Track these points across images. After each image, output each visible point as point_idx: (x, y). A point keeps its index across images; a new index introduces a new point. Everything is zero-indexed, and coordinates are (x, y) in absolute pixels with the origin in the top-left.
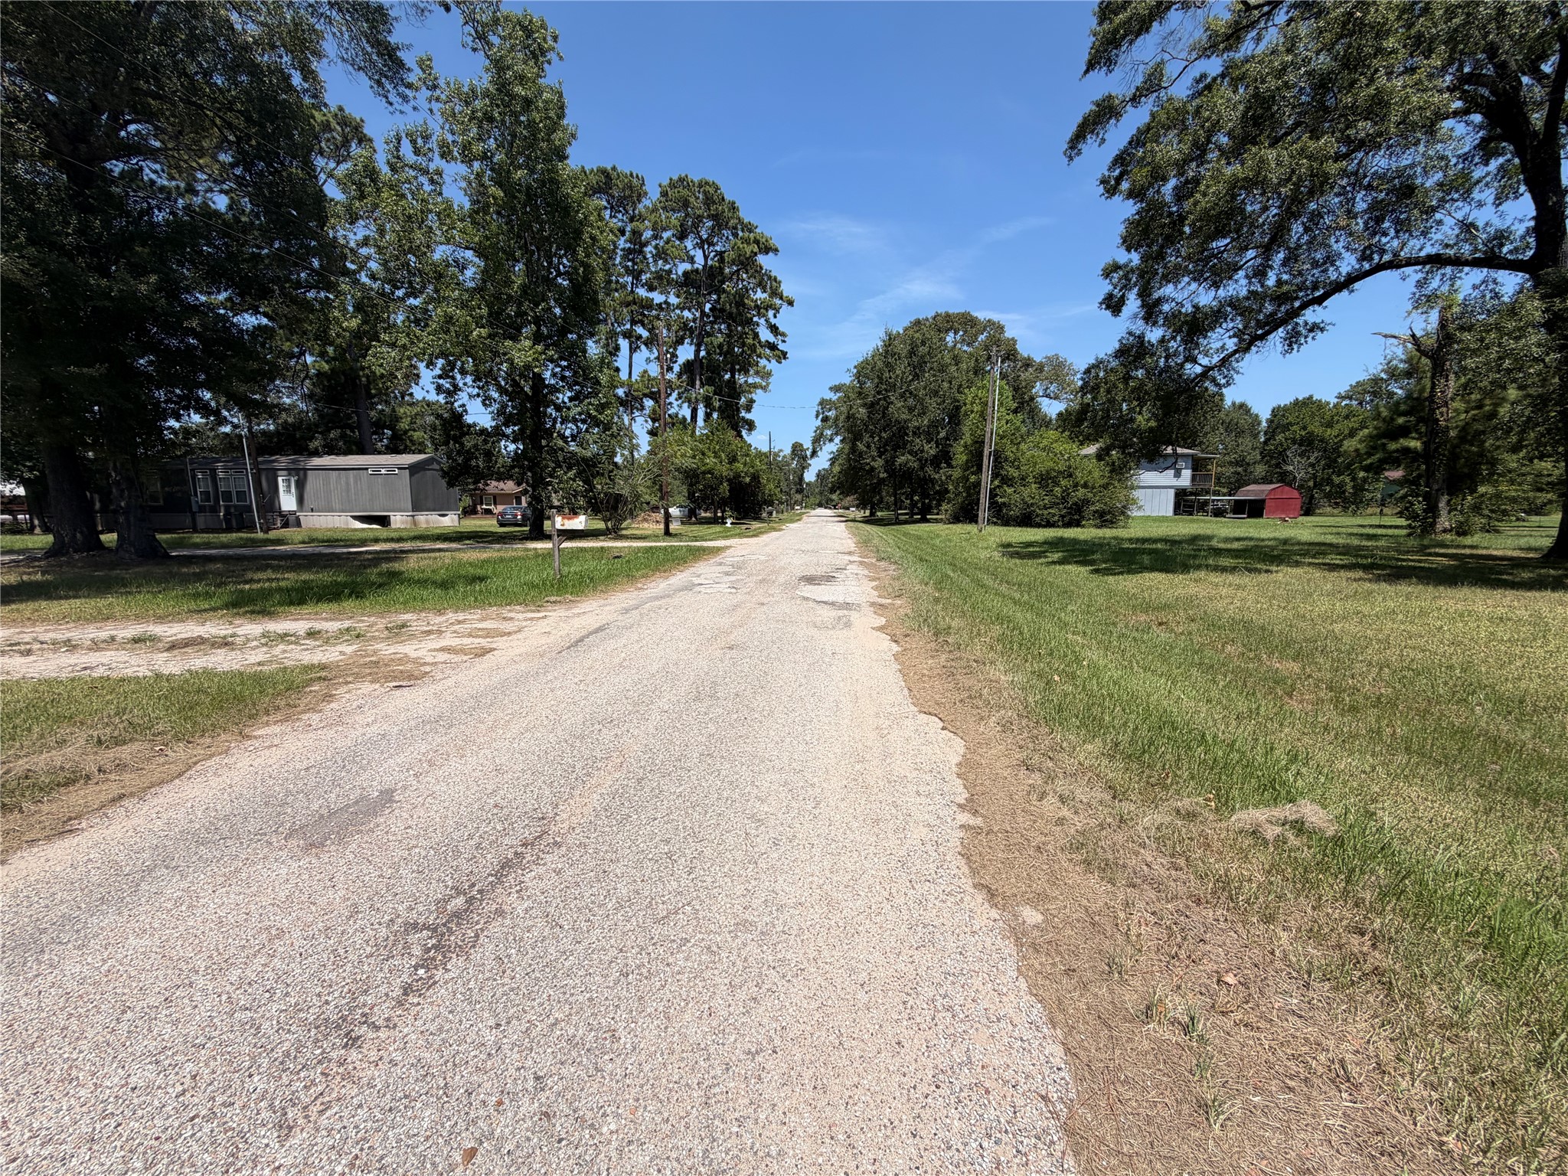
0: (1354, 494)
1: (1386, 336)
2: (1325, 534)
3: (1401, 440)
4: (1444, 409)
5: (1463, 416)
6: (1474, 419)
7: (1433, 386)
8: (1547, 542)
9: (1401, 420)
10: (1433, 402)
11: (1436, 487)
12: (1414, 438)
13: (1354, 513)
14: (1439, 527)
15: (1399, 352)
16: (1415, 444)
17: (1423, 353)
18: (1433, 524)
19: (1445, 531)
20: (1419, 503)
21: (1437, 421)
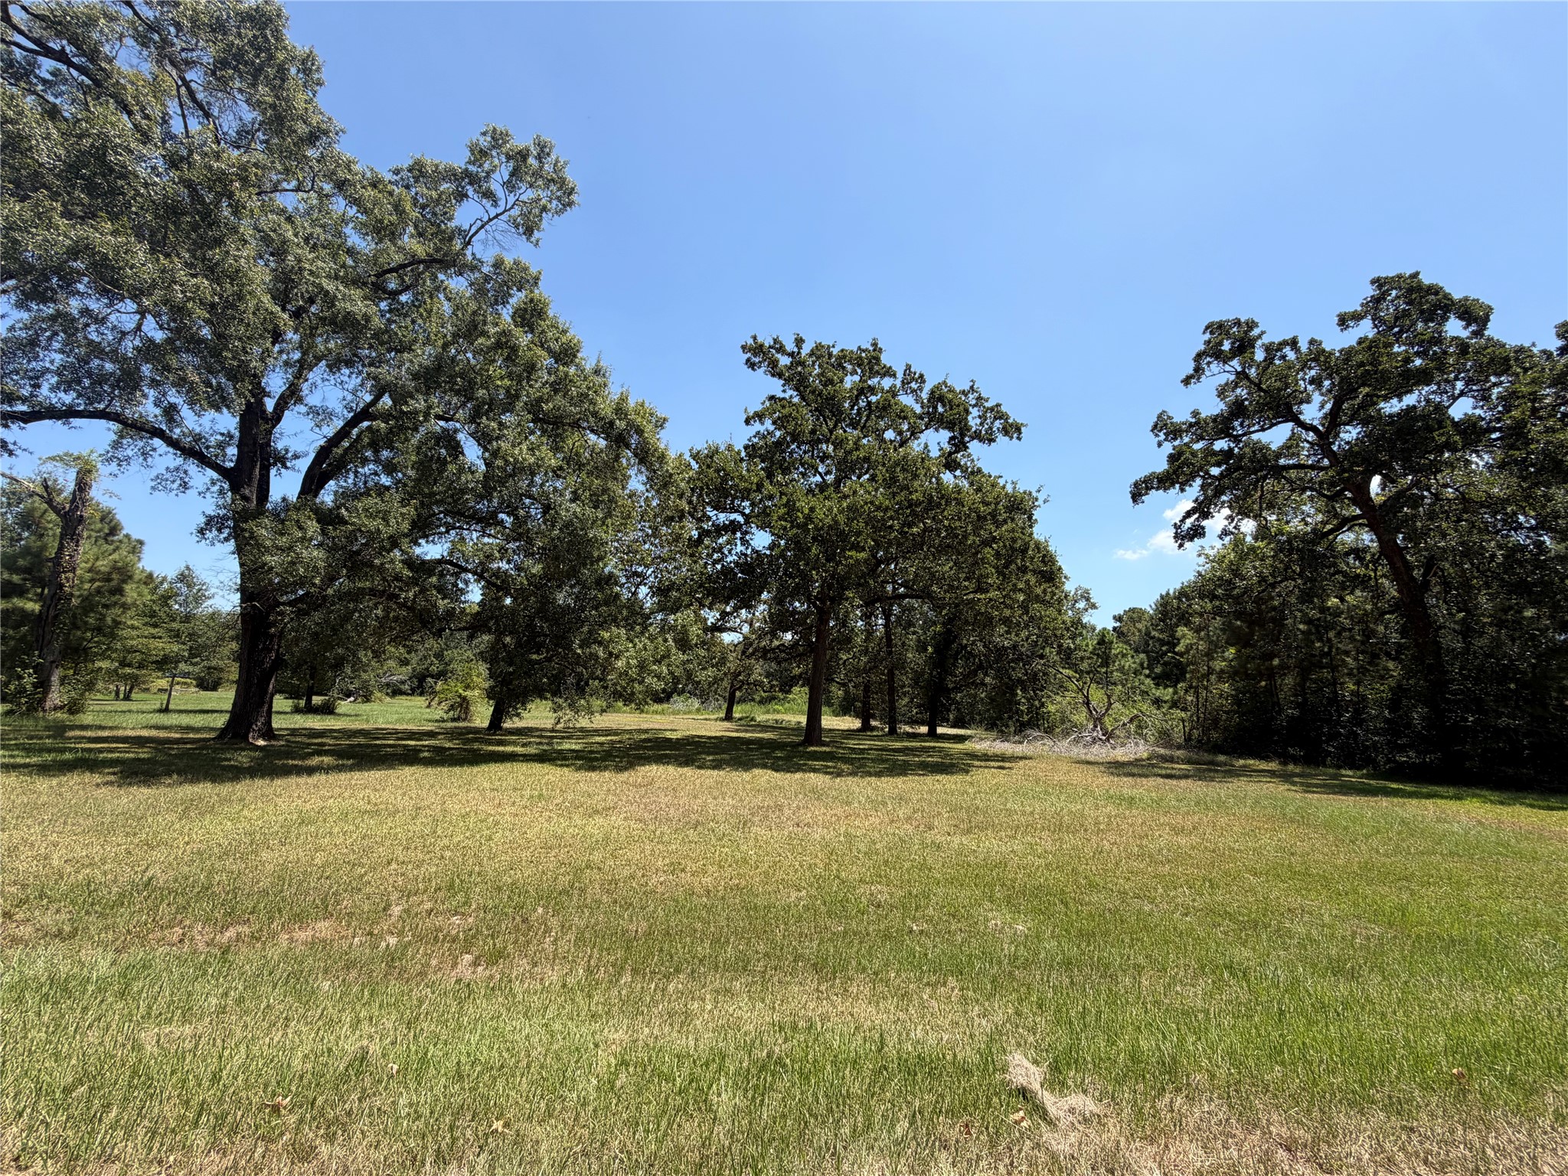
3: (15, 600)
4: (71, 575)
5: (87, 586)
6: (98, 591)
7: (61, 548)
8: (221, 721)
10: (59, 564)
11: (50, 658)
12: (31, 600)
14: (48, 704)
17: (56, 509)
18: (42, 701)
19: (56, 708)
20: (30, 675)
21: (61, 586)
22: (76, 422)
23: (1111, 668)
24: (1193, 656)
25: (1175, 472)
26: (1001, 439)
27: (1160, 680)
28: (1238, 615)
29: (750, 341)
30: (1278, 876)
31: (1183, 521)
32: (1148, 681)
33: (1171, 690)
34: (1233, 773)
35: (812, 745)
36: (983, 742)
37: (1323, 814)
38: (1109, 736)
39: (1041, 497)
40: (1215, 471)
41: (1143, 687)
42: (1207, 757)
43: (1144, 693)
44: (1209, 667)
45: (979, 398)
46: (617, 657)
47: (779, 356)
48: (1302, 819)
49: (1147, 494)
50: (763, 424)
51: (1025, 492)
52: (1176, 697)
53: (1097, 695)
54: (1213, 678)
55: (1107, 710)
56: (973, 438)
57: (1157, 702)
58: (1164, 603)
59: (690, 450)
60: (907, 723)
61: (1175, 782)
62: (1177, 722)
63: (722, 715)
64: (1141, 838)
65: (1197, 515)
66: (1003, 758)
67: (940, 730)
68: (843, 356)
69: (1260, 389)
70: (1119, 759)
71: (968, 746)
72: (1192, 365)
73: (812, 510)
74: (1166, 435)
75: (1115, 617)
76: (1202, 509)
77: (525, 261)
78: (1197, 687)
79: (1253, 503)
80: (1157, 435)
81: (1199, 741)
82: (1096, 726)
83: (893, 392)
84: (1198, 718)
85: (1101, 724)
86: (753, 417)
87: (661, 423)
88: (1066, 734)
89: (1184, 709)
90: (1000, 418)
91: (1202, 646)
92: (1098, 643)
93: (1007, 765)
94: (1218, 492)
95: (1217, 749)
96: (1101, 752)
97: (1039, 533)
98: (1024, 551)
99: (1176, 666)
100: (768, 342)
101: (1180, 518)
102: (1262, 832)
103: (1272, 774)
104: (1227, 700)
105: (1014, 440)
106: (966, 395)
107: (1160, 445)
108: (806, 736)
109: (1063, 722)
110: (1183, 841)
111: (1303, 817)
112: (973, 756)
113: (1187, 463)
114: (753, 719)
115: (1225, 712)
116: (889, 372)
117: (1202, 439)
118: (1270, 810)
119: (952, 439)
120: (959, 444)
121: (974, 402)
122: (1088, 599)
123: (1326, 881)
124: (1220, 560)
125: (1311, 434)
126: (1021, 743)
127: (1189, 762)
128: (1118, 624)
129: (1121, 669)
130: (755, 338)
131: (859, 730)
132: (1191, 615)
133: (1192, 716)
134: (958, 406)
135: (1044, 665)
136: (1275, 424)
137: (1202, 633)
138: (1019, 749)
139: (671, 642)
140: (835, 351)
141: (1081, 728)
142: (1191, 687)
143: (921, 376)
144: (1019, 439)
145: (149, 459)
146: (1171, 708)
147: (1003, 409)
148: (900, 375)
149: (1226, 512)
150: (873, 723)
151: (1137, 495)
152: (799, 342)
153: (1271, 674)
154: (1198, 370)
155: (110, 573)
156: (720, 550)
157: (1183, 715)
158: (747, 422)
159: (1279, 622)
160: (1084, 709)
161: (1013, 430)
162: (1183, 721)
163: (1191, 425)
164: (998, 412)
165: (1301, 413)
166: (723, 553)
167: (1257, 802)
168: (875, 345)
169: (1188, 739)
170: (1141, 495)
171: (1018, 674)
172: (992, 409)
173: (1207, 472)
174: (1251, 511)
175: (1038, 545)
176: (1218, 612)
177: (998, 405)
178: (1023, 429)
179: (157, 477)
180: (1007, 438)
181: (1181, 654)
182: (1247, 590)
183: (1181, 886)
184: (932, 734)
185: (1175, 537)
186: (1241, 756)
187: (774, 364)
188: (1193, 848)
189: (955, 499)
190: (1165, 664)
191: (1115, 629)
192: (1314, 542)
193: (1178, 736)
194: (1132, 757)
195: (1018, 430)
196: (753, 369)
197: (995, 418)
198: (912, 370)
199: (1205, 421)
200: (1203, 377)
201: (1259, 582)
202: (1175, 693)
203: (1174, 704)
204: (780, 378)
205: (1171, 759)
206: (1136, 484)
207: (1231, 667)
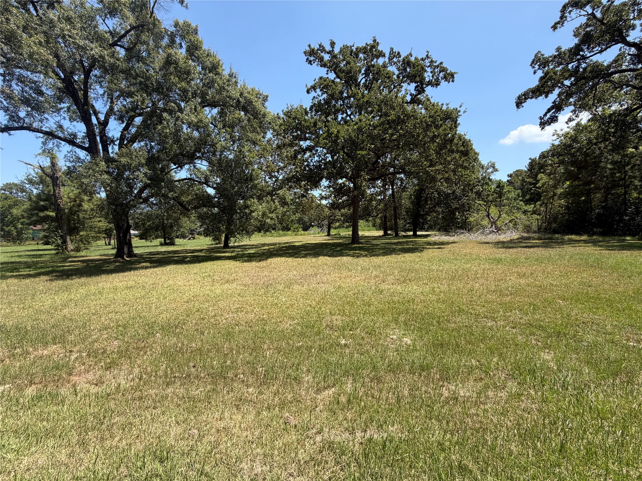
0: (18, 235)
1: (26, 163)
2: (12, 257)
3: (45, 212)
4: (61, 200)
5: (69, 204)
6: (73, 205)
7: (54, 191)
9: (42, 203)
10: (55, 197)
11: (65, 233)
12: (50, 211)
13: (20, 244)
14: (69, 249)
15: (33, 173)
16: (53, 214)
17: (47, 175)
18: (66, 248)
19: (71, 251)
21: (59, 205)
22: (12, 132)
23: (503, 198)
24: (546, 188)
25: (542, 86)
26: (443, 83)
27: (527, 202)
28: (573, 163)
29: (308, 49)
30: (579, 300)
31: (545, 115)
32: (521, 203)
33: (533, 206)
34: (562, 243)
35: (354, 244)
36: (436, 237)
37: (612, 262)
38: (498, 229)
39: (462, 110)
40: (567, 83)
41: (518, 206)
42: (549, 236)
43: (518, 209)
44: (554, 193)
45: (432, 62)
46: (254, 212)
47: (323, 54)
48: (598, 265)
49: (525, 102)
50: (316, 92)
51: (454, 109)
52: (535, 209)
53: (494, 211)
54: (556, 197)
55: (499, 218)
56: (427, 85)
57: (525, 212)
58: (533, 163)
59: (283, 111)
60: (403, 231)
61: (527, 249)
62: (535, 221)
63: (327, 234)
64: (499, 281)
65: (554, 111)
66: (442, 243)
67: (418, 233)
68: (359, 50)
69: (603, 23)
70: (501, 240)
71: (429, 239)
72: (559, 14)
73: (338, 132)
74: (539, 66)
75: (508, 176)
76: (557, 107)
77: (189, 20)
78: (547, 203)
79: (589, 100)
80: (534, 67)
81: (545, 229)
82: (492, 226)
83: (385, 66)
84: (546, 218)
85: (495, 224)
86: (310, 89)
87: (265, 99)
88: (477, 230)
89: (539, 214)
90: (443, 71)
91: (551, 183)
92: (497, 187)
93: (442, 246)
94: (569, 95)
95: (555, 232)
96: (493, 238)
97: (460, 130)
98: (451, 140)
99: (537, 194)
100: (316, 47)
101: (544, 113)
102: (572, 274)
103: (585, 242)
104: (562, 208)
105: (451, 82)
106: (424, 61)
107: (535, 73)
108: (352, 240)
109: (477, 225)
110: (522, 281)
111: (599, 264)
112: (429, 244)
113: (551, 79)
114: (339, 235)
115: (561, 214)
116: (381, 54)
117: (561, 64)
118: (579, 261)
119: (416, 87)
120: (420, 90)
121: (428, 64)
122: (494, 168)
123: (610, 303)
124: (566, 135)
125: (633, 49)
126: (454, 236)
127: (539, 239)
128: (510, 178)
129: (508, 199)
130: (309, 46)
131: (383, 236)
132: (546, 166)
133: (543, 217)
134: (417, 66)
135: (467, 200)
136: (610, 47)
137: (552, 176)
138: (451, 239)
139: (277, 203)
140: (354, 49)
141: (484, 227)
142: (543, 203)
143: (399, 53)
144: (453, 81)
145: (60, 148)
146: (532, 214)
147: (444, 65)
148: (387, 55)
149: (572, 108)
150: (389, 232)
151: (519, 103)
152: (333, 44)
153: (588, 193)
154: (563, 17)
155: (75, 199)
156: (307, 161)
157: (538, 217)
158: (308, 92)
159: (597, 164)
160: (487, 218)
161: (450, 77)
162: (538, 220)
163: (555, 57)
164: (441, 67)
165: (628, 36)
166: (308, 162)
167: (571, 257)
168: (375, 41)
169: (539, 229)
170: (521, 103)
171: (455, 205)
172: (438, 66)
173: (562, 84)
174: (587, 106)
175: (460, 137)
176: (561, 162)
177: (441, 63)
178: (455, 75)
179: (65, 156)
180: (447, 82)
181: (539, 188)
182: (580, 149)
183: (515, 309)
184: (415, 235)
185: (540, 125)
186: (567, 234)
187: (321, 59)
188: (528, 285)
189: (413, 116)
190: (531, 194)
191: (508, 181)
192: (626, 115)
193: (534, 227)
194: (509, 239)
195: (452, 75)
196: (311, 64)
197: (440, 72)
198: (394, 51)
199: (564, 53)
200: (566, 22)
201: (588, 143)
202: (535, 207)
203: (534, 212)
204: (325, 67)
205: (529, 238)
206: (519, 97)
207: (566, 191)
